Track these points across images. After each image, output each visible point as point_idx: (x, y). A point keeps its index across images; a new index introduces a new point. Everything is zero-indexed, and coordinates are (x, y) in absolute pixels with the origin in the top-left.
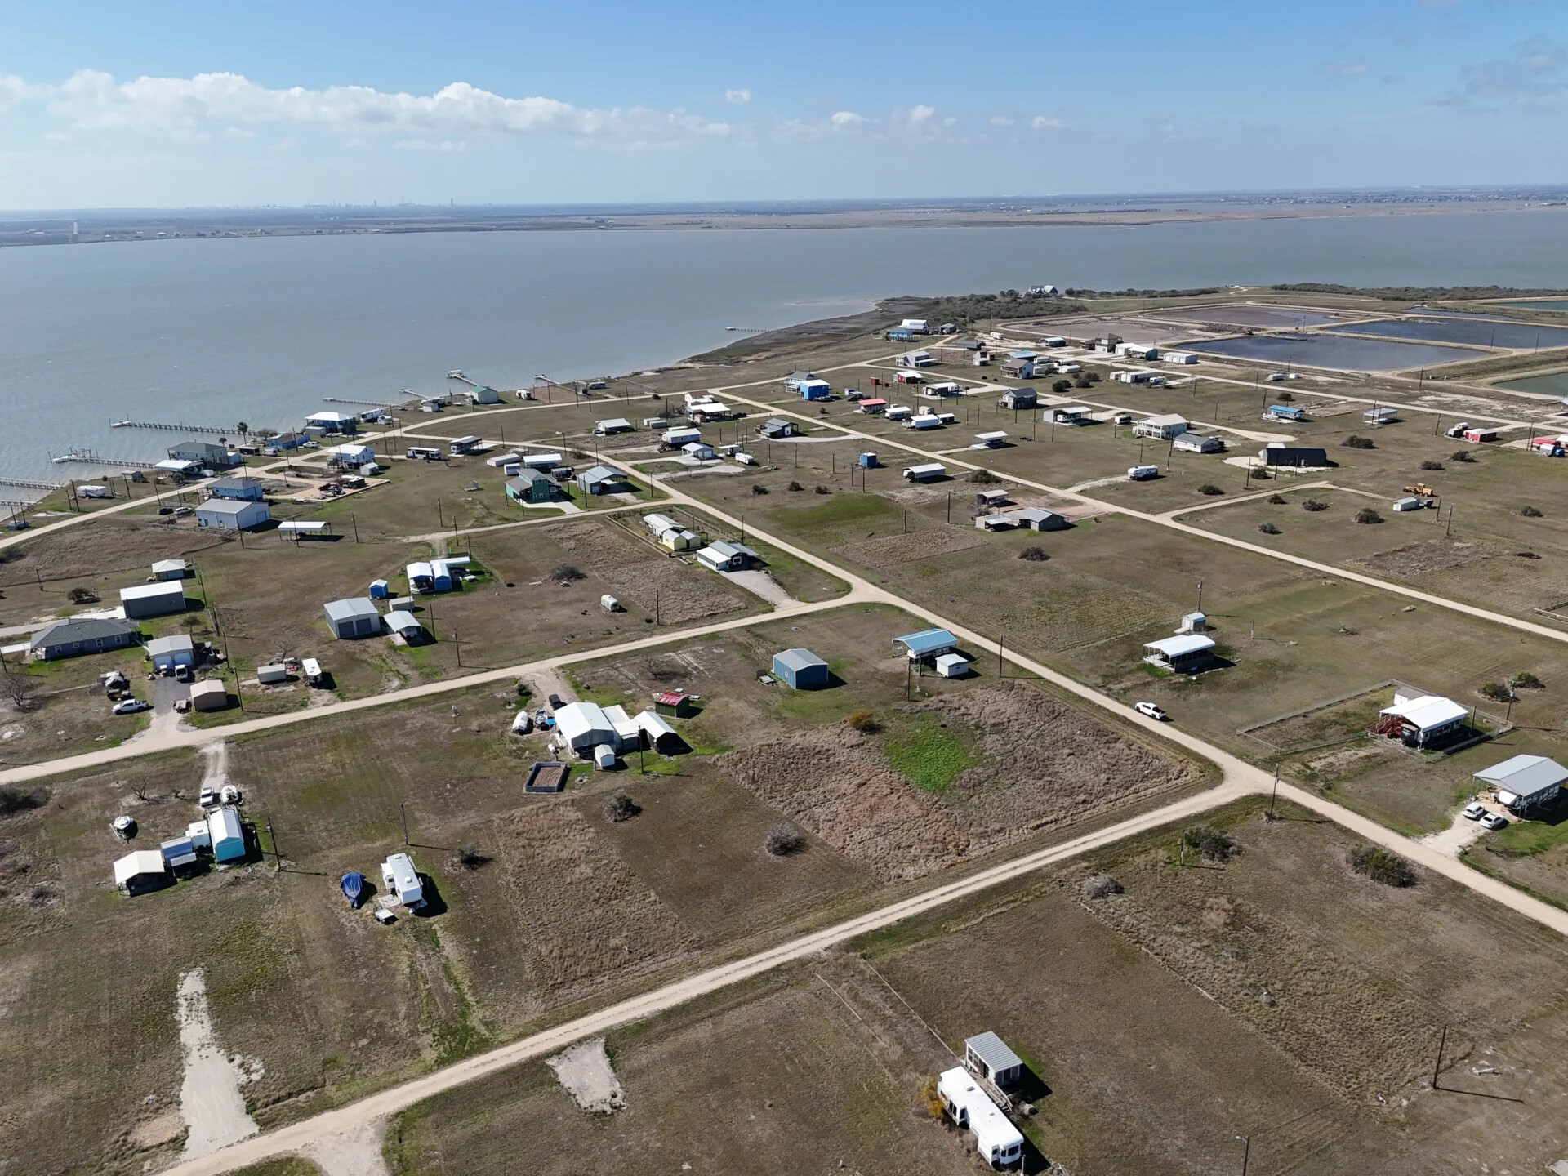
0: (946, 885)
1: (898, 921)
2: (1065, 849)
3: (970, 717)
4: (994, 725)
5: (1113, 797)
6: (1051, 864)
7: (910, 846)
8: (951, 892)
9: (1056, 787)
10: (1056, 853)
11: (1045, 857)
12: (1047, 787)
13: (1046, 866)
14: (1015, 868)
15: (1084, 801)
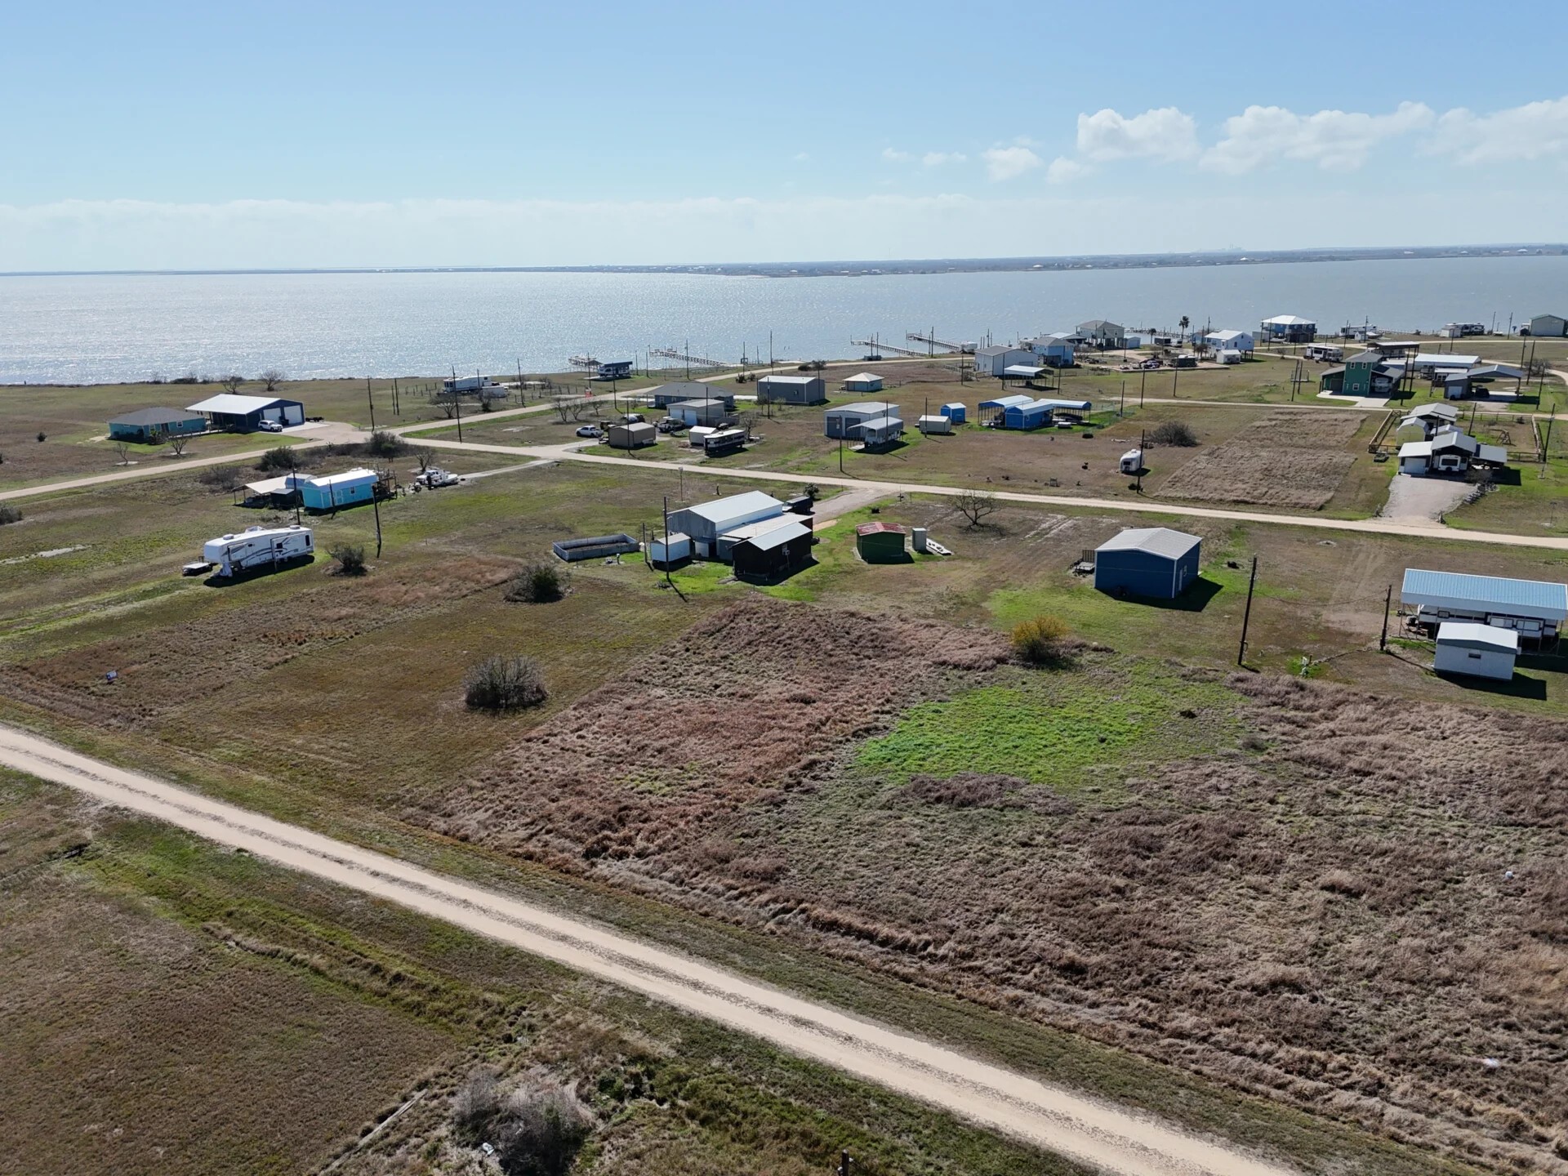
0: (425, 867)
1: (239, 850)
2: (730, 997)
3: (1289, 728)
4: (1301, 760)
5: (1186, 1020)
6: (617, 987)
7: (580, 793)
8: (394, 880)
9: (1104, 905)
10: (696, 985)
11: (657, 971)
12: (1074, 892)
13: (601, 983)
14: (564, 938)
15: (1074, 971)
